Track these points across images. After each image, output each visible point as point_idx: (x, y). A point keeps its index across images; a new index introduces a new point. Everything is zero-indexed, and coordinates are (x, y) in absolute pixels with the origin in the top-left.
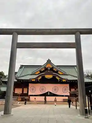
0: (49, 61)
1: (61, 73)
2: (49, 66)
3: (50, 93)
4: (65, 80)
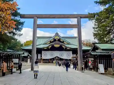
0: (57, 34)
1: (66, 43)
2: (57, 38)
3: (58, 57)
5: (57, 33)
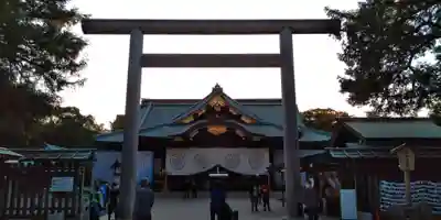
1: (248, 121)
2: (218, 102)
4: (256, 139)
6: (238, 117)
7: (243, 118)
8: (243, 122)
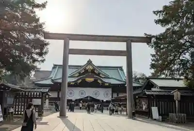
0: (90, 62)
1: (103, 76)
2: (90, 68)
3: (90, 97)
4: (107, 84)
5: (90, 60)
6: (99, 74)
7: (101, 75)
8: (101, 77)
